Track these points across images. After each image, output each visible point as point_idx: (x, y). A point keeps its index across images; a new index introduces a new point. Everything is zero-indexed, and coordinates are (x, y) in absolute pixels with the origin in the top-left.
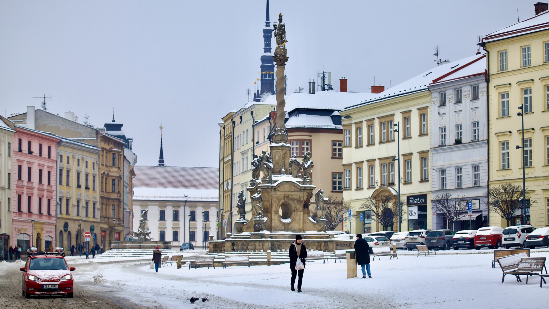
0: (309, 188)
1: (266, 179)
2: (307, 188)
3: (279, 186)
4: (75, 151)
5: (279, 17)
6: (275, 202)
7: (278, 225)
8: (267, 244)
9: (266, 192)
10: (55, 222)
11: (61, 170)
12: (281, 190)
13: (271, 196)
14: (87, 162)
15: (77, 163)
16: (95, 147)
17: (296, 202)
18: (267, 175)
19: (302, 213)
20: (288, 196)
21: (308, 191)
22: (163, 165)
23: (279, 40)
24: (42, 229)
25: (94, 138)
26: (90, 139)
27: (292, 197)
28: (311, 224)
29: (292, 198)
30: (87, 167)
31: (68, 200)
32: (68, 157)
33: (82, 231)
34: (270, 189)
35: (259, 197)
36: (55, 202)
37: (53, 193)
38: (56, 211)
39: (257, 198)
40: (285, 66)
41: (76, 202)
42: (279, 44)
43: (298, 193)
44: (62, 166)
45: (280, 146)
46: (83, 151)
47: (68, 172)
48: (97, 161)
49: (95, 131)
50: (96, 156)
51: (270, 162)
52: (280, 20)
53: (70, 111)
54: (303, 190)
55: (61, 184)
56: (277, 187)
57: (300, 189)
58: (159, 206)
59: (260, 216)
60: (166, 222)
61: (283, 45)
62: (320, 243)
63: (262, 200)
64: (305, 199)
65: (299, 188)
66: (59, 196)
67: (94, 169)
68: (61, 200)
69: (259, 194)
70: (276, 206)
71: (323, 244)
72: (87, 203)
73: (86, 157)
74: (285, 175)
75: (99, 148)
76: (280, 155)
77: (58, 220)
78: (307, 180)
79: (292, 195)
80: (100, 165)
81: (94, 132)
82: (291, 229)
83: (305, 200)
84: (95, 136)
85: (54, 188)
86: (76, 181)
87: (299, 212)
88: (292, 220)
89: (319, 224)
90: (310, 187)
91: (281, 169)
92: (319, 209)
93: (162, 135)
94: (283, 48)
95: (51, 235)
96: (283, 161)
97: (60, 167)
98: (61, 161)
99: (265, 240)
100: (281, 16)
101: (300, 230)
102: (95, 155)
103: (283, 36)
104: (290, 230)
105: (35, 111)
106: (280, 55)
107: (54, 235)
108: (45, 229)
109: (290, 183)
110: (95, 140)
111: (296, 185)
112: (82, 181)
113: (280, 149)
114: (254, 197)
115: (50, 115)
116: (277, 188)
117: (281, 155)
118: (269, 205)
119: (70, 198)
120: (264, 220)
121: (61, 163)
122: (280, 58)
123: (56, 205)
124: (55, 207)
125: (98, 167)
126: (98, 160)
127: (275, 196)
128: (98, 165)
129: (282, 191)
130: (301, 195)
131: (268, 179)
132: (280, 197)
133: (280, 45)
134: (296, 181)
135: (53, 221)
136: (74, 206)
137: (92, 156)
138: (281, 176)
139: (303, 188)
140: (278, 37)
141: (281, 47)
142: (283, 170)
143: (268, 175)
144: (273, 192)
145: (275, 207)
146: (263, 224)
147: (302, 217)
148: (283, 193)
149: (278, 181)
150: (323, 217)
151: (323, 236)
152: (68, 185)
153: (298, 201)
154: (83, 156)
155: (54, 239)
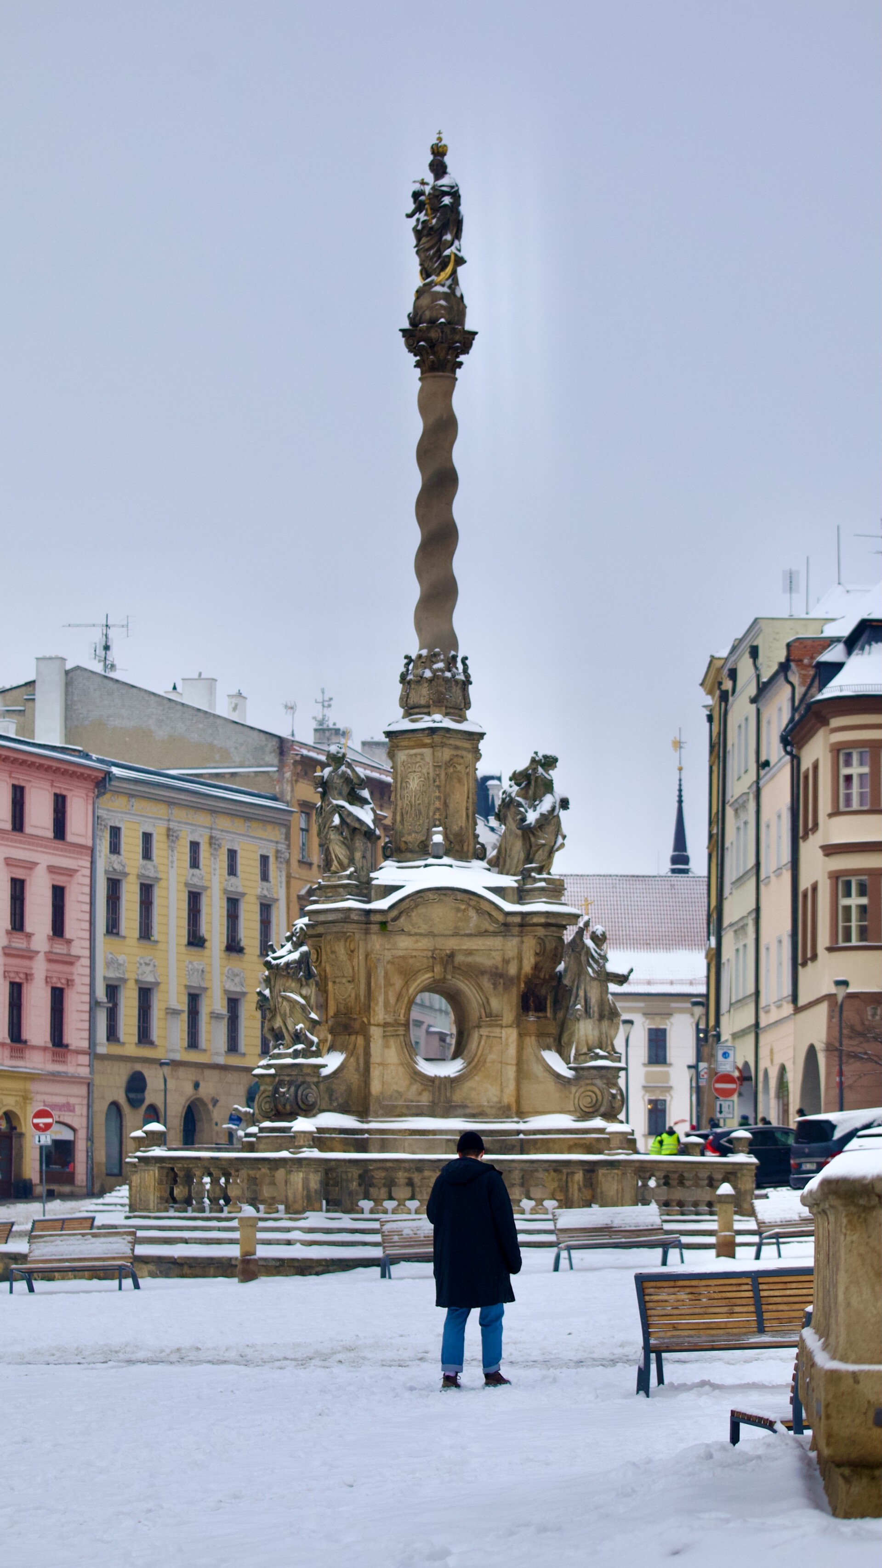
0: (542, 920)
1: (340, 878)
2: (535, 920)
3: (406, 912)
4: (179, 814)
5: (433, 153)
6: (388, 984)
7: (401, 1090)
8: (301, 1175)
9: (339, 940)
10: (84, 1071)
11: (114, 886)
12: (413, 931)
13: (367, 956)
14: (232, 855)
15: (187, 857)
16: (274, 799)
17: (486, 983)
18: (345, 861)
19: (511, 1035)
20: (452, 955)
21: (541, 932)
22: (686, 871)
23: (431, 258)
24: (26, 1098)
25: (272, 766)
26: (256, 772)
27: (470, 959)
28: (551, 1085)
29: (469, 965)
30: (232, 870)
31: (145, 994)
32: (147, 838)
33: (210, 1106)
34: (357, 922)
35: (295, 962)
36: (87, 998)
37: (78, 964)
38: (92, 1030)
39: (287, 964)
40: (459, 372)
41: (185, 999)
42: (428, 276)
43: (496, 942)
44: (117, 867)
45: (423, 730)
46: (213, 812)
47: (146, 890)
48: (277, 851)
49: (275, 740)
50: (278, 834)
51: (363, 802)
52: (439, 168)
53: (200, 674)
54: (516, 930)
55: (117, 934)
56: (394, 913)
57: (505, 925)
58: (645, 1014)
59: (300, 1047)
60: (671, 1070)
61: (444, 275)
62: (565, 1171)
63: (309, 975)
64: (528, 967)
65: (501, 918)
66: (105, 978)
67: (265, 877)
68: (112, 990)
69: (297, 946)
70: (392, 1000)
71: (579, 1176)
72: (233, 1003)
73: (229, 837)
74: (446, 860)
75: (287, 803)
76: (425, 771)
77: (97, 1064)
78: (535, 880)
79: (470, 953)
80: (294, 864)
81: (270, 745)
82: (465, 1107)
83: (526, 976)
84: (276, 761)
85: (80, 948)
86: (185, 923)
87: (502, 1027)
88: (469, 1064)
89: (582, 1083)
90: (547, 914)
91: (429, 835)
92: (582, 1013)
93: (680, 769)
94: (445, 289)
95: (67, 1120)
96: (439, 798)
97: (106, 872)
98: (115, 848)
99: (291, 1160)
100: (439, 151)
101: (504, 1112)
102: (269, 828)
103: (448, 237)
104: (460, 1111)
105: (67, 673)
106: (433, 322)
107: (84, 1120)
108: (39, 1097)
109: (460, 896)
110: (276, 775)
111: (486, 907)
112: (210, 923)
113: (424, 746)
114: (274, 962)
115: (115, 686)
116: (395, 919)
117: (431, 770)
118: (357, 997)
119: (157, 984)
120: (324, 1066)
121: (114, 857)
122: (433, 334)
123: (92, 1012)
124: (86, 1016)
125: (284, 873)
126: (283, 847)
127: (388, 955)
128: (284, 866)
129: (421, 935)
130: (511, 953)
131: (349, 877)
132: (411, 961)
133: (433, 277)
134: (489, 889)
135: (78, 1066)
136: (174, 1013)
137: (259, 833)
138: (426, 866)
139: (517, 919)
140: (427, 246)
141: (438, 289)
142: (438, 838)
143: (352, 861)
144: (374, 937)
145: (386, 1004)
146: (317, 1084)
147: (512, 1051)
148: (425, 943)
149: (402, 887)
150: (601, 1053)
151: (598, 1139)
152: (146, 932)
153: (498, 976)
154: (215, 833)
155: (82, 1134)
